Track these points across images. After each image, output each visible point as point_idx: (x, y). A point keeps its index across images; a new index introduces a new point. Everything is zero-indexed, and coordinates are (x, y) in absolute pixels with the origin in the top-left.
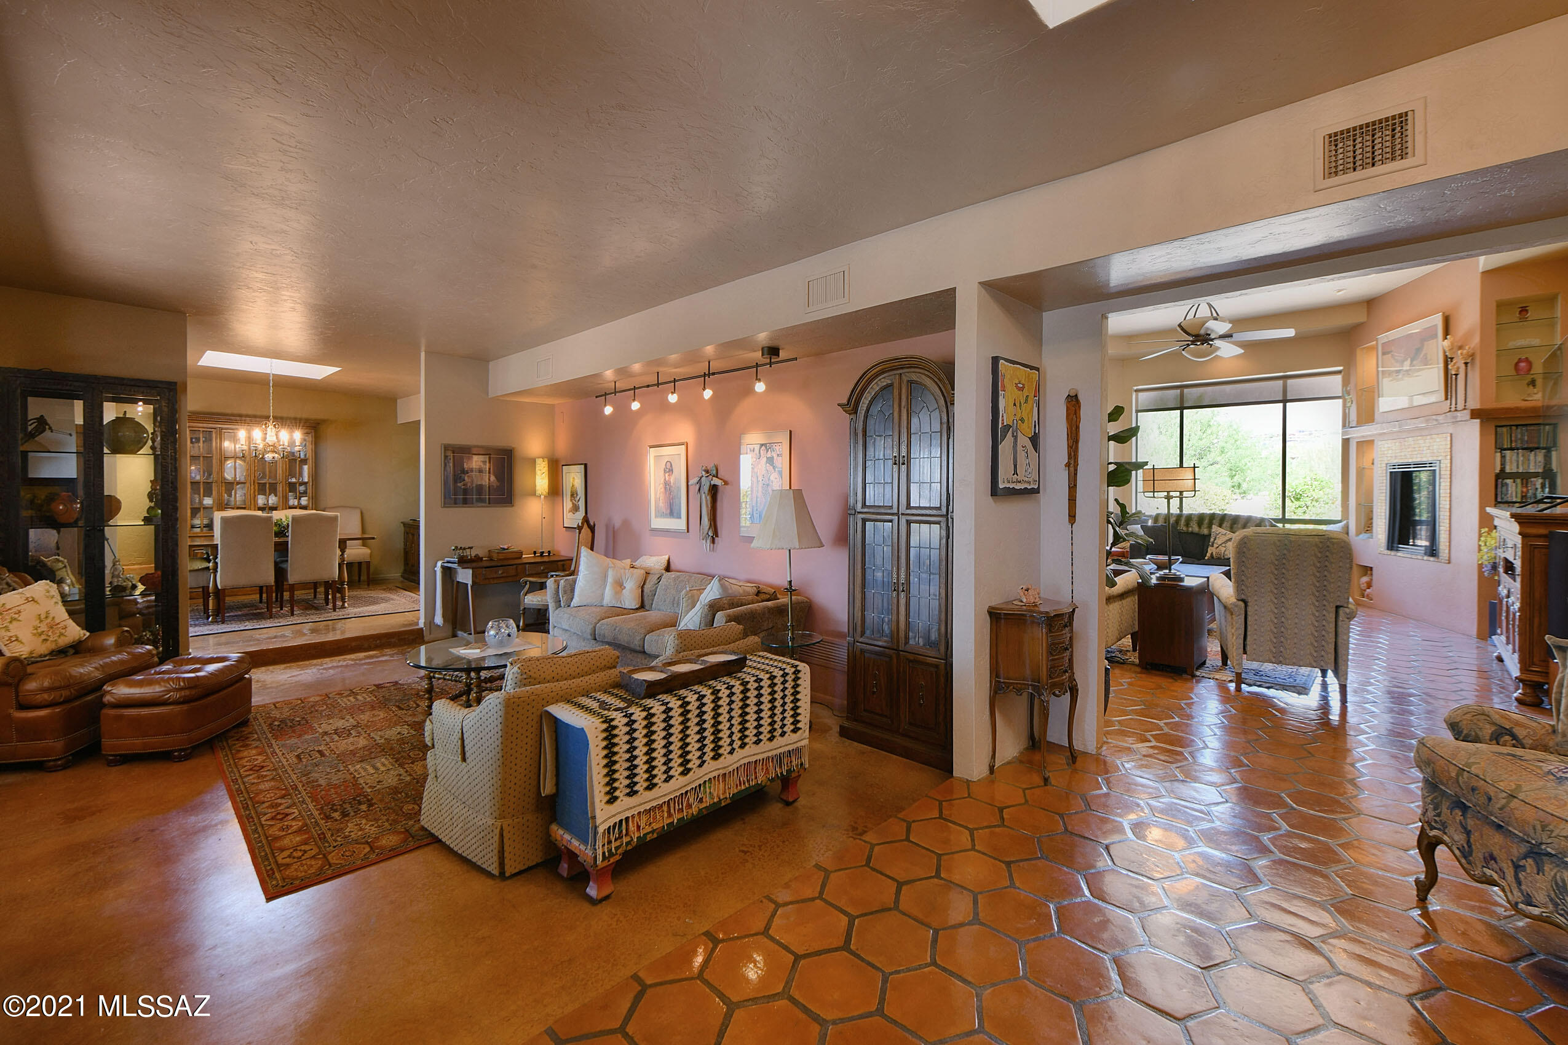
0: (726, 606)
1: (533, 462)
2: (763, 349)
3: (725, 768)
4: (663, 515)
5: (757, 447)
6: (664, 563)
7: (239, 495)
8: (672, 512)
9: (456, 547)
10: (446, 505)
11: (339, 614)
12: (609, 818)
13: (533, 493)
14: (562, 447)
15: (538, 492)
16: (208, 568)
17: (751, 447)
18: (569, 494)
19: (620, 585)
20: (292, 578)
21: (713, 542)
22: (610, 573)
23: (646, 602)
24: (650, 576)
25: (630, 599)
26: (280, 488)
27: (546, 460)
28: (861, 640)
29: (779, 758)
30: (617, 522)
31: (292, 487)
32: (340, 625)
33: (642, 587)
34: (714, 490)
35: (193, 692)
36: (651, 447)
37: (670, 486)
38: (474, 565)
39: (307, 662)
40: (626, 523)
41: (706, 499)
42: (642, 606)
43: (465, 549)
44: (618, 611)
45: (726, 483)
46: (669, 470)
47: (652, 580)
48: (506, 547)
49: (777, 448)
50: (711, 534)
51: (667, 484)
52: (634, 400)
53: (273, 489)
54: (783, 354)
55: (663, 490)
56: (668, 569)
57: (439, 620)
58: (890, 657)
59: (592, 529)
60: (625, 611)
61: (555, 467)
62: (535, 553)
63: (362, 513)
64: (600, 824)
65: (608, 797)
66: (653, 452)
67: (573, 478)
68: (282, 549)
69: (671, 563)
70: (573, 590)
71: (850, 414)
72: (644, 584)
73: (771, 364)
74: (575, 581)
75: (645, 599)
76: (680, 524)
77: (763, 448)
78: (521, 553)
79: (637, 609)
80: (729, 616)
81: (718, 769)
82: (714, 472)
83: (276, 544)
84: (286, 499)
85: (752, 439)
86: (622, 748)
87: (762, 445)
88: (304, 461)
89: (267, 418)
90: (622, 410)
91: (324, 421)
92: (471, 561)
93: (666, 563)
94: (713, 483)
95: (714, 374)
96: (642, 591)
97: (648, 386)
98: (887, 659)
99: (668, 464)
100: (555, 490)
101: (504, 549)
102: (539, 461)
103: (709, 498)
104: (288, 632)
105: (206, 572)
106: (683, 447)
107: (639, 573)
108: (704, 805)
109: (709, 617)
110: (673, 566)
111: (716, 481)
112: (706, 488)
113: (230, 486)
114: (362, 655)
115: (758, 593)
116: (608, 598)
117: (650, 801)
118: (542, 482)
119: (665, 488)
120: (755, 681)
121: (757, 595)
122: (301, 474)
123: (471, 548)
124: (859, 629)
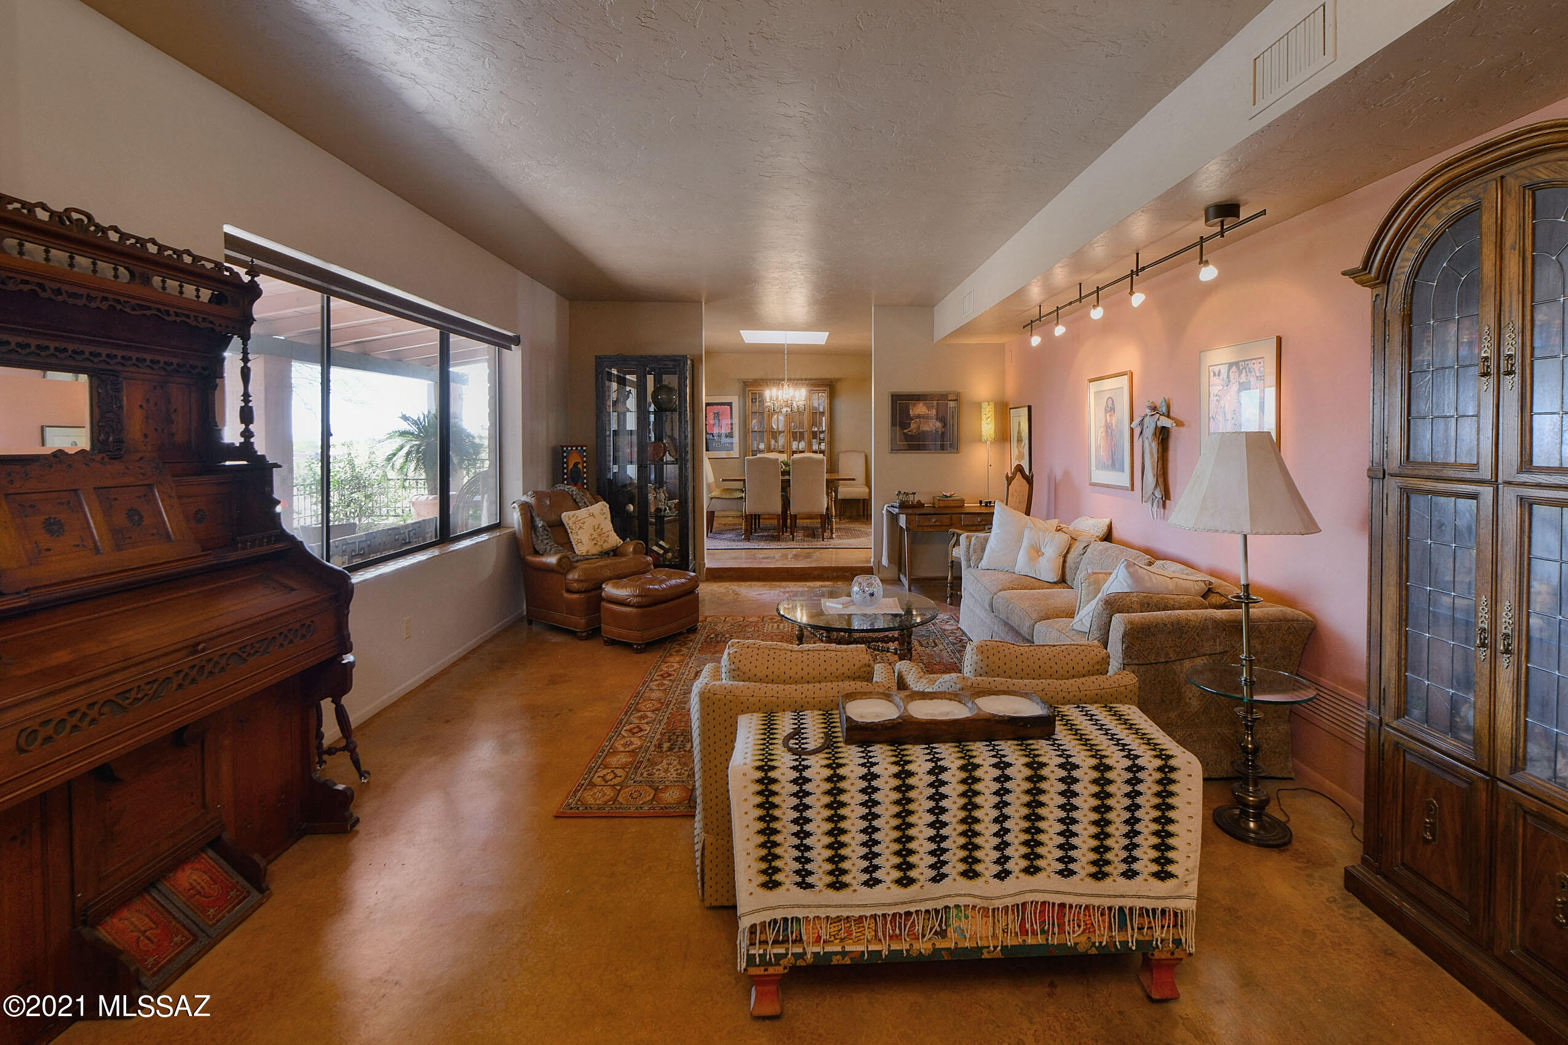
0: (1135, 606)
1: (979, 405)
2: (1207, 210)
3: (986, 898)
4: (1104, 467)
5: (1224, 369)
6: (1102, 530)
7: (782, 440)
8: (1114, 464)
9: (900, 492)
10: (893, 450)
11: (826, 543)
12: (764, 909)
13: (979, 439)
14: (1011, 389)
15: (984, 438)
16: (742, 498)
17: (1216, 369)
18: (1016, 440)
19: (1036, 551)
20: (794, 509)
21: (1164, 506)
22: (1026, 533)
23: (1068, 577)
24: (1077, 544)
25: (1047, 570)
26: (806, 436)
27: (992, 404)
28: (1395, 724)
29: (1123, 916)
30: (1059, 474)
31: (814, 435)
32: (818, 553)
33: (1065, 556)
34: (1163, 436)
35: (645, 599)
36: (1091, 381)
37: (1112, 430)
38: (910, 511)
39: (778, 583)
40: (1067, 474)
41: (1151, 446)
42: (1063, 581)
43: (907, 494)
44: (1031, 583)
45: (1179, 424)
46: (1111, 409)
47: (1077, 548)
48: (948, 495)
49: (1257, 367)
50: (1158, 494)
51: (1108, 427)
52: (1057, 324)
53: (802, 438)
54: (1244, 214)
55: (1103, 434)
56: (1108, 537)
57: (885, 562)
58: (1471, 782)
59: (1029, 480)
60: (1037, 584)
61: (1003, 410)
62: (981, 502)
63: (866, 456)
64: (745, 915)
65: (764, 878)
66: (1093, 387)
67: (1019, 420)
68: (786, 486)
69: (1114, 530)
70: (983, 550)
71: (1372, 287)
72: (1068, 552)
73: (1222, 233)
74: (986, 540)
75: (1067, 571)
76: (1123, 479)
77: (1234, 369)
78: (963, 501)
79: (1055, 583)
80: (1131, 623)
81: (974, 896)
82: (1164, 410)
83: (782, 481)
84: (810, 444)
85: (1218, 358)
86: (786, 813)
87: (1231, 365)
88: (822, 414)
89: (783, 380)
90: (1048, 337)
91: (838, 380)
92: (913, 507)
93: (1105, 529)
94: (1160, 424)
95: (1143, 268)
96: (1064, 562)
97: (1070, 303)
98: (1464, 785)
99: (1110, 401)
100: (1003, 436)
101: (947, 497)
102: (985, 405)
103: (1154, 445)
104: (778, 554)
105: (739, 501)
106: (1126, 378)
107: (1062, 539)
108: (941, 944)
109: (1105, 619)
110: (1116, 534)
111: (1165, 422)
112: (1149, 431)
113: (775, 434)
114: (818, 584)
115: (1209, 592)
116: (1022, 565)
117: (840, 906)
118: (988, 426)
119: (1107, 432)
120: (1061, 766)
121: (1205, 596)
122: (821, 424)
123: (914, 494)
124: (1391, 701)
